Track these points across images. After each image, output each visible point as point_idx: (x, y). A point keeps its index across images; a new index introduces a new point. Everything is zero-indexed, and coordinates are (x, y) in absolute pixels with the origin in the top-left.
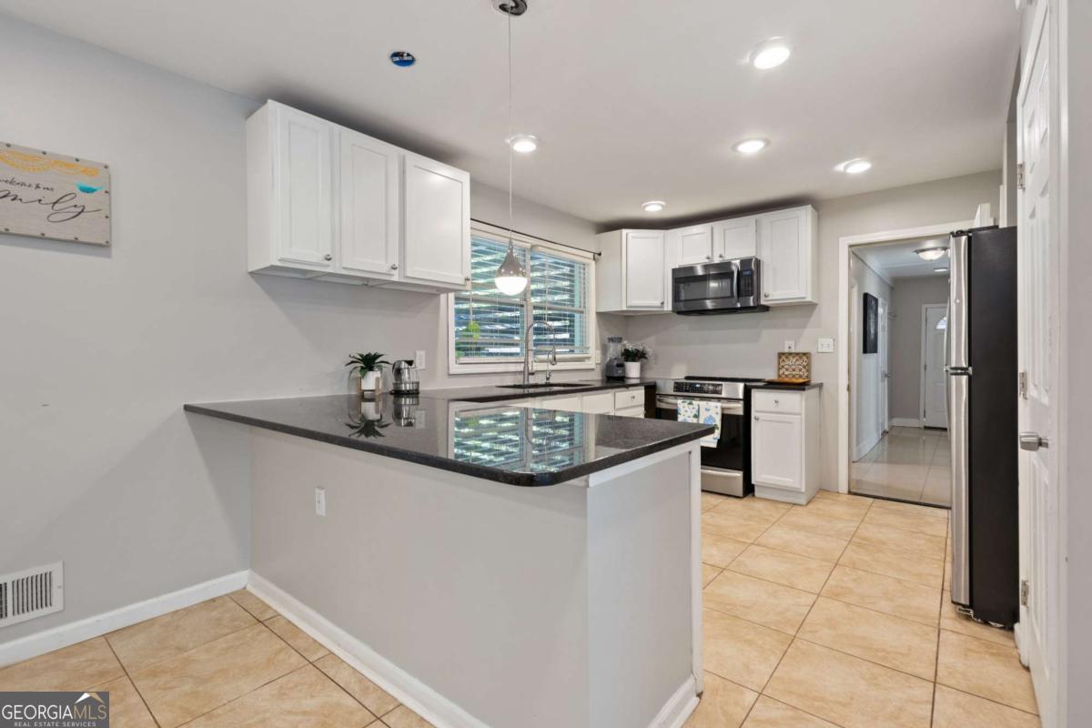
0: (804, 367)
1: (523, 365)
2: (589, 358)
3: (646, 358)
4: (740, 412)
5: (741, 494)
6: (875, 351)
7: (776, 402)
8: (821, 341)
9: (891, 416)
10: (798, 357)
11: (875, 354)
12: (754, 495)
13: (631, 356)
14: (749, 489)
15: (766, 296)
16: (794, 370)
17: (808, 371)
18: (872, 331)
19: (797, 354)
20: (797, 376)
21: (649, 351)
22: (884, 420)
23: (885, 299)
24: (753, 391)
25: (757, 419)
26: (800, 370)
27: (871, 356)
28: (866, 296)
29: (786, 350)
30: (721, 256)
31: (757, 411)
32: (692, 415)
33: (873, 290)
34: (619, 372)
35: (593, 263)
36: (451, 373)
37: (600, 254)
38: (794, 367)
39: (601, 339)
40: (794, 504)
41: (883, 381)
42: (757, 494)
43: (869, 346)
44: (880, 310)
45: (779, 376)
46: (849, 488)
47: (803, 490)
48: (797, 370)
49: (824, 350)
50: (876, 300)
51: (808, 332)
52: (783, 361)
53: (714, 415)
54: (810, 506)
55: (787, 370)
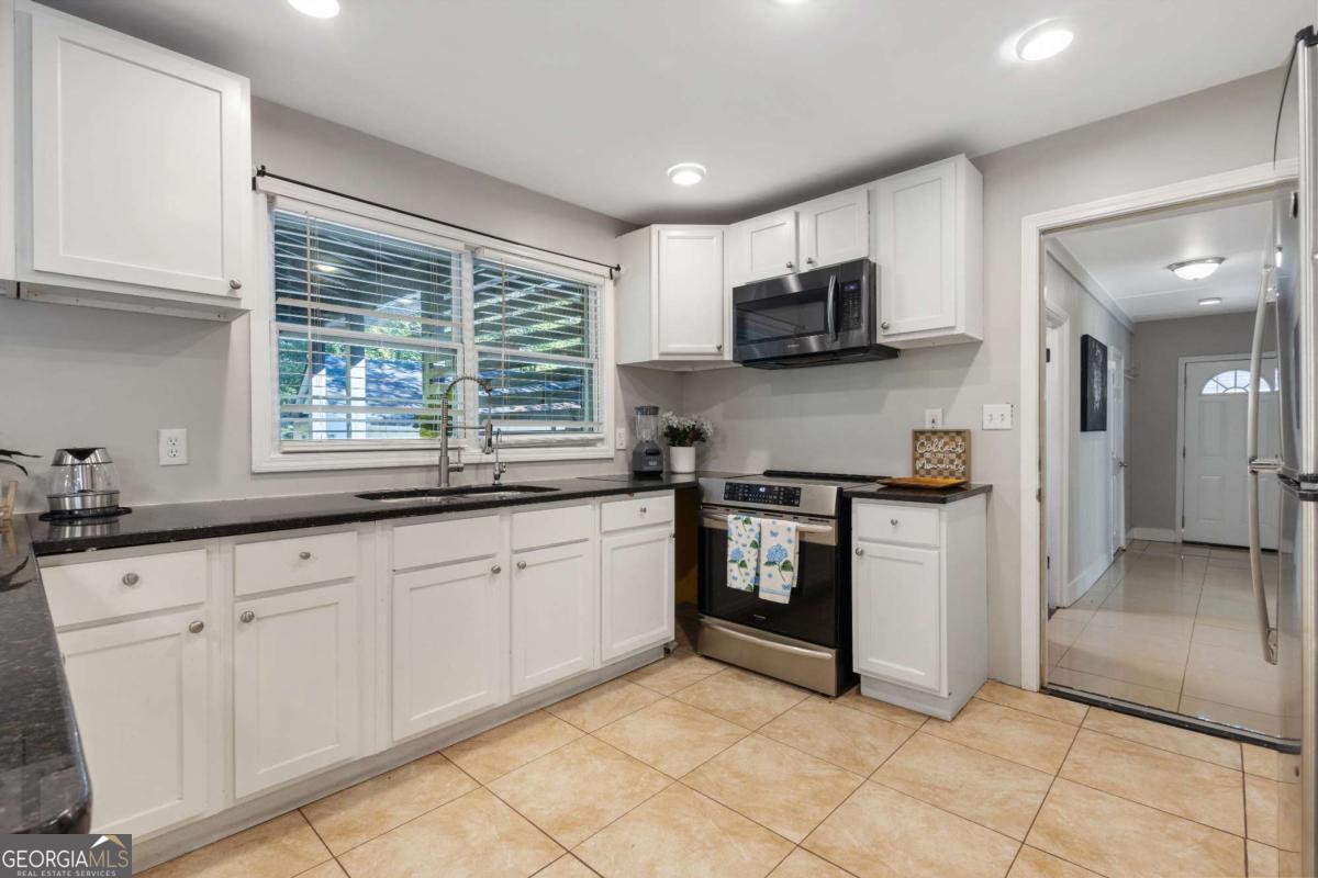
0: (959, 456)
1: (438, 454)
2: (602, 440)
3: (703, 440)
4: (832, 541)
5: (832, 691)
6: (1103, 427)
7: (894, 523)
8: (988, 408)
9: (1130, 524)
10: (946, 439)
11: (1103, 432)
12: (859, 692)
13: (678, 437)
14: (848, 681)
15: (885, 328)
16: (940, 462)
17: (964, 463)
18: (1097, 397)
19: (946, 433)
20: (946, 473)
21: (708, 428)
22: (1118, 532)
23: (1119, 347)
24: (854, 500)
25: (861, 553)
26: (952, 462)
27: (1095, 438)
28: (1086, 341)
29: (928, 426)
30: (810, 262)
31: (861, 539)
32: (749, 542)
33: (1099, 333)
34: (652, 465)
35: (610, 284)
36: (256, 468)
37: (618, 268)
38: (941, 456)
39: (627, 409)
40: (930, 717)
41: (1116, 473)
42: (865, 690)
43: (1091, 418)
44: (1111, 365)
45: (916, 472)
46: (1042, 679)
47: (945, 694)
48: (946, 461)
49: (992, 426)
50: (1104, 349)
51: (966, 393)
52: (922, 444)
53: (785, 545)
54: (960, 722)
55: (929, 461)
